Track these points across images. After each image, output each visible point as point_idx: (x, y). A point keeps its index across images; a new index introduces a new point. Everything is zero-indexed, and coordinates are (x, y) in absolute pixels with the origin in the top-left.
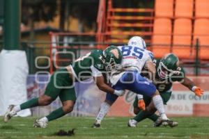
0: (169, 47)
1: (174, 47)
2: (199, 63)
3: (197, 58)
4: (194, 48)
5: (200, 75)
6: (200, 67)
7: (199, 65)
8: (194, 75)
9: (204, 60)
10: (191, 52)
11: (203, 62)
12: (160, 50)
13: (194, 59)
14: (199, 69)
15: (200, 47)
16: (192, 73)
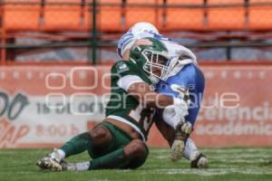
0: (38, 7)
1: (47, 7)
2: (99, 39)
3: (94, 28)
4: (87, 8)
5: (100, 64)
6: (100, 48)
7: (99, 44)
8: (88, 64)
9: (109, 32)
10: (82, 15)
11: (105, 37)
12: (19, 14)
13: (89, 31)
14: (97, 52)
15: (100, 5)
16: (85, 59)
